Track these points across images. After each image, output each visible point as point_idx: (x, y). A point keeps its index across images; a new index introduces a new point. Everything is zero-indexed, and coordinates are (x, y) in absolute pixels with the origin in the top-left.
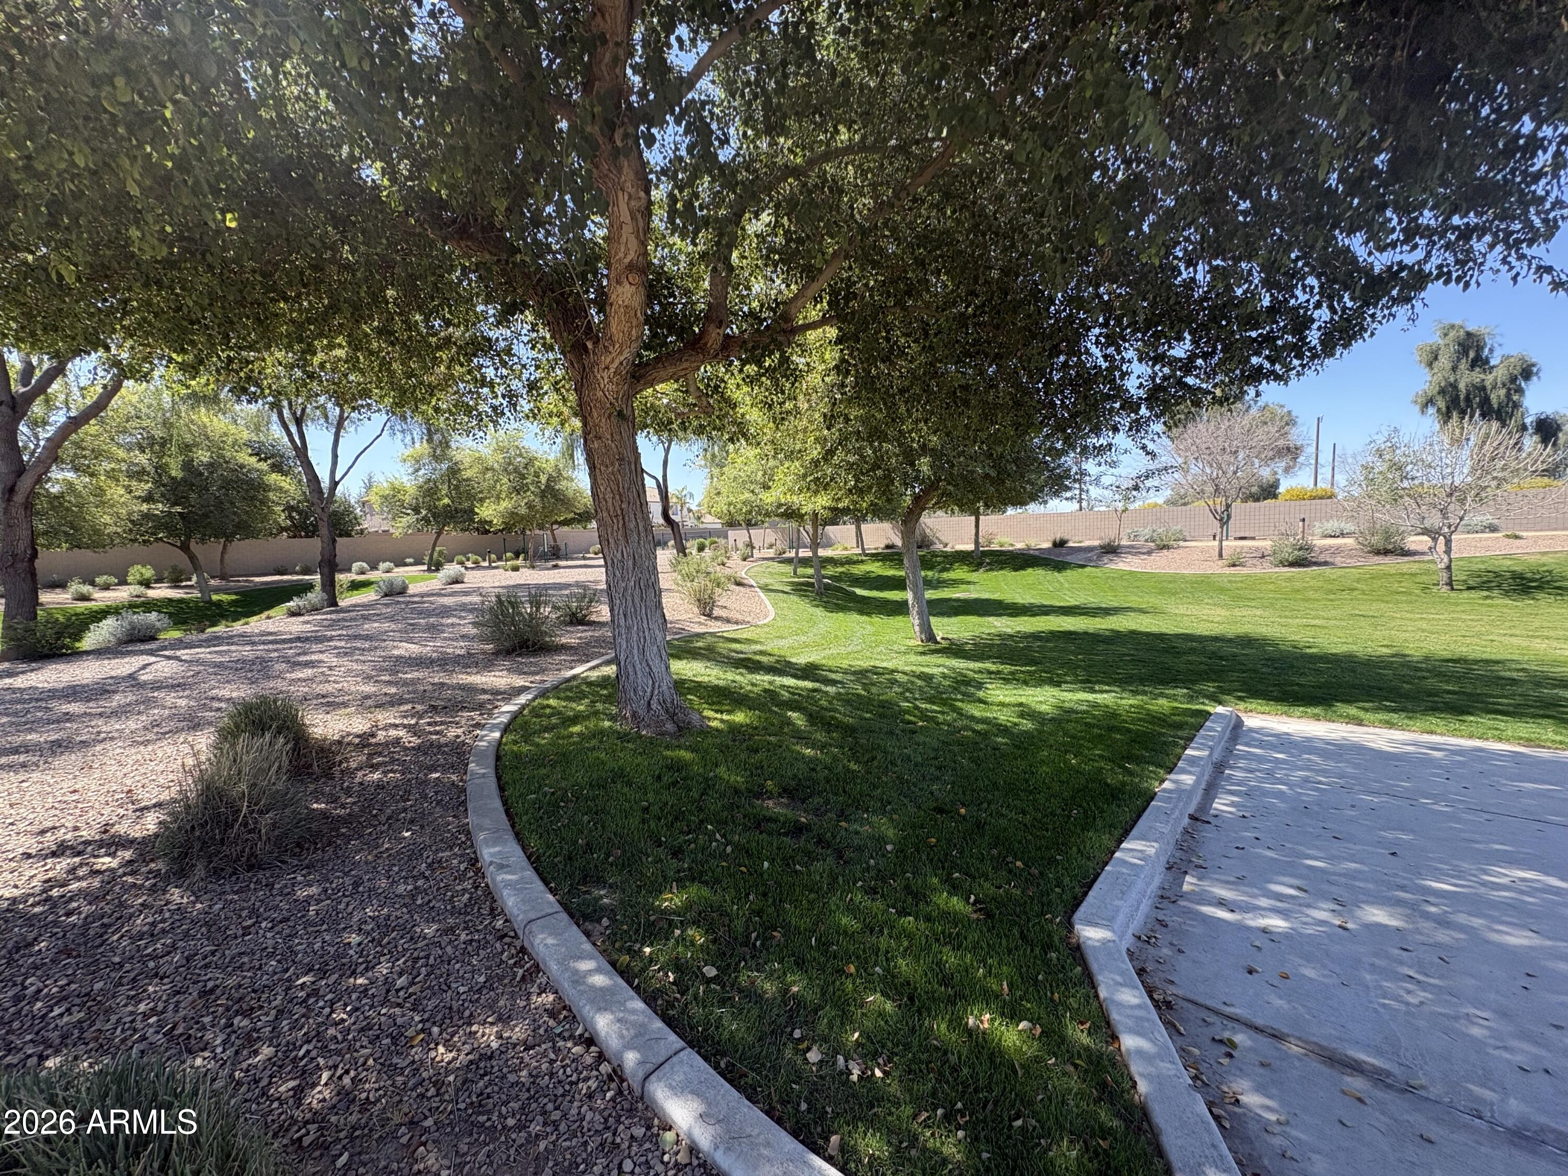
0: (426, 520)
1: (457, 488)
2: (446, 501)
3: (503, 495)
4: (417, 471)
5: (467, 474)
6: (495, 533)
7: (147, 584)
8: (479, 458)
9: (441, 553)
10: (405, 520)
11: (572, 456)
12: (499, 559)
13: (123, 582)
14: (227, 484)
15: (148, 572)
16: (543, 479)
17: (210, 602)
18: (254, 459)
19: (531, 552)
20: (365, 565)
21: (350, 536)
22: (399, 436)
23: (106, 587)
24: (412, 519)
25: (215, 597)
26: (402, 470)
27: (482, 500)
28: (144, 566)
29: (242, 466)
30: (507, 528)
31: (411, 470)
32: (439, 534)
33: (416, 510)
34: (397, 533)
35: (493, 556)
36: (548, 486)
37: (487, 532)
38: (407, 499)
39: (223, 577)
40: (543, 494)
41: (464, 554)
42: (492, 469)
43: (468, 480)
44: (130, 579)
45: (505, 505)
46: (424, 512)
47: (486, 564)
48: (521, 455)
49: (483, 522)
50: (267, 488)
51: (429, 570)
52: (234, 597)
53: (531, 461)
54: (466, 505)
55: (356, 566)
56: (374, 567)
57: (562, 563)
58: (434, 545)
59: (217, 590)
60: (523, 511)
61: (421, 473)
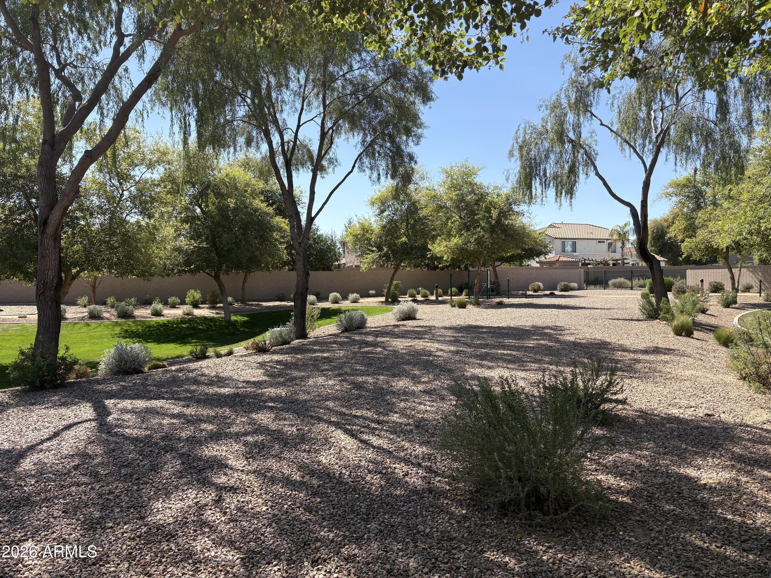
0: (386, 256)
1: (413, 226)
2: (404, 239)
3: (454, 232)
4: (382, 212)
5: (423, 213)
6: (442, 269)
7: (196, 305)
8: (435, 196)
9: (397, 286)
10: (371, 257)
11: (529, 187)
12: (445, 293)
13: (183, 303)
14: (245, 227)
15: (198, 295)
16: (494, 213)
17: (230, 322)
18: (264, 205)
19: (476, 289)
20: (338, 295)
21: (330, 269)
22: (368, 172)
23: (173, 306)
24: (375, 255)
25: (233, 318)
26: (371, 213)
27: (434, 238)
28: (196, 290)
29: (256, 210)
30: (454, 263)
31: (378, 211)
32: (396, 269)
33: (380, 248)
34: (364, 267)
35: (440, 291)
36: (498, 221)
37: (436, 268)
38: (373, 238)
39: (243, 301)
40: (492, 229)
41: (416, 288)
42: (445, 207)
43: (425, 218)
44: (187, 300)
45: (456, 241)
46: (386, 249)
47: (433, 298)
48: (473, 192)
49: (435, 258)
50: (272, 228)
51: (386, 302)
52: (245, 319)
53: (482, 197)
54: (419, 243)
55: (332, 295)
56: (345, 298)
57: (506, 300)
58: (392, 279)
59: (237, 312)
60: (472, 247)
61: (385, 214)
